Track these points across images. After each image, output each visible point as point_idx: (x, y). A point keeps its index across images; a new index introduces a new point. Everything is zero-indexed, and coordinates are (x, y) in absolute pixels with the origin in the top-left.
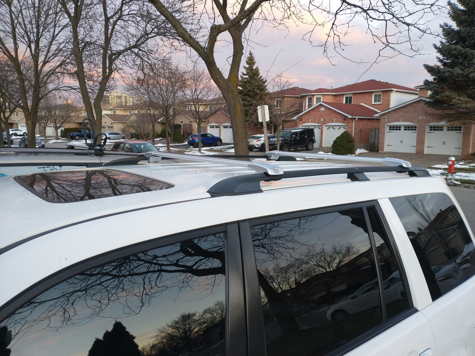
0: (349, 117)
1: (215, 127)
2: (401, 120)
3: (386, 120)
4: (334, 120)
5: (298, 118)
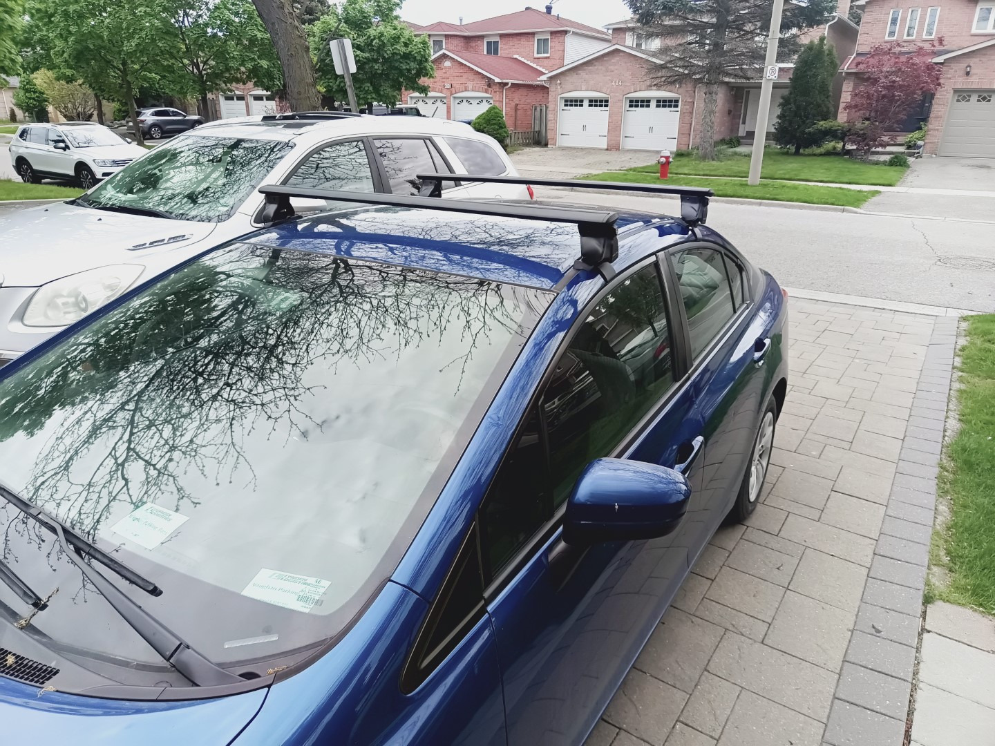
0: (495, 81)
1: (235, 98)
2: (584, 88)
3: (559, 87)
4: (470, 86)
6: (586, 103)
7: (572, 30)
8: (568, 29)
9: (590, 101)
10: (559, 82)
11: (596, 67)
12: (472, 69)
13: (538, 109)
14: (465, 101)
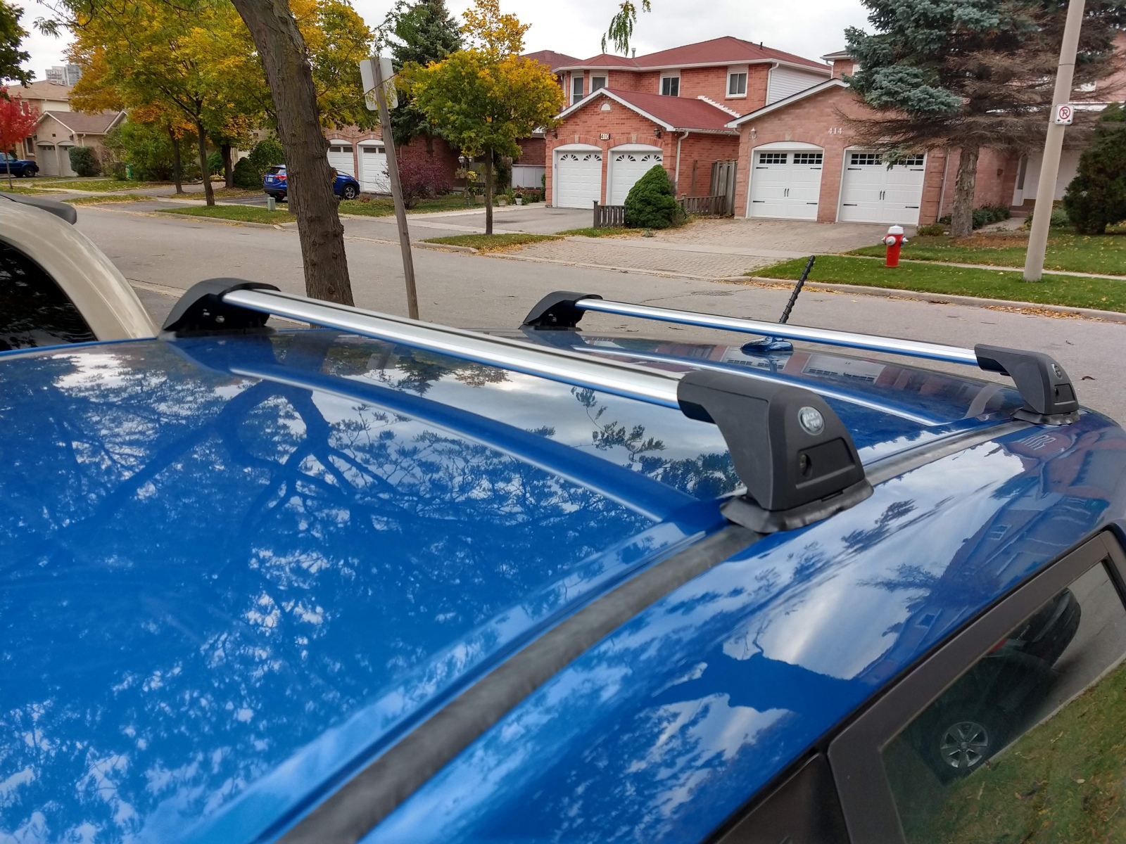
1: (343, 149)
3: (754, 137)
4: (634, 137)
5: (548, 129)
6: (790, 158)
7: (779, 62)
8: (771, 60)
9: (797, 156)
10: (753, 130)
11: (806, 110)
13: (725, 166)
14: (626, 157)
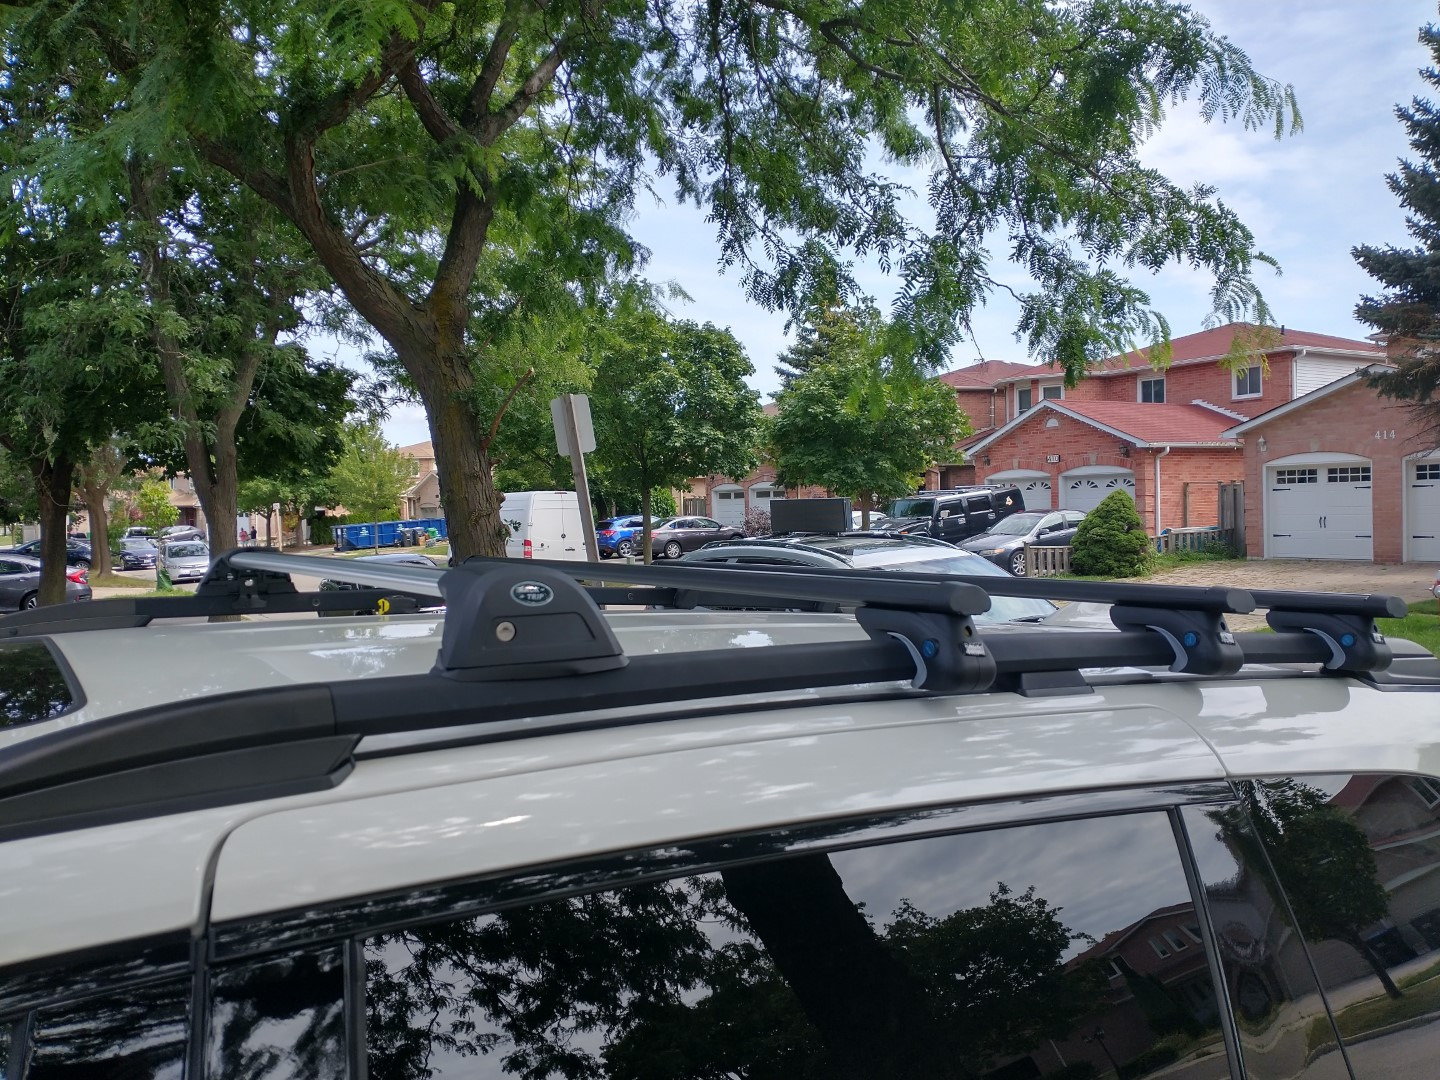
0: (1138, 445)
1: (733, 496)
2: (1314, 447)
3: (1263, 449)
4: (1093, 458)
5: (976, 456)
6: (1322, 476)
7: (1306, 349)
8: (1296, 347)
9: (1332, 471)
10: (1261, 440)
12: (1095, 430)
13: (1230, 490)
14: (1084, 483)
